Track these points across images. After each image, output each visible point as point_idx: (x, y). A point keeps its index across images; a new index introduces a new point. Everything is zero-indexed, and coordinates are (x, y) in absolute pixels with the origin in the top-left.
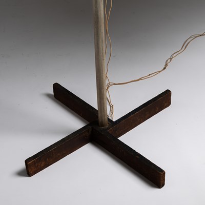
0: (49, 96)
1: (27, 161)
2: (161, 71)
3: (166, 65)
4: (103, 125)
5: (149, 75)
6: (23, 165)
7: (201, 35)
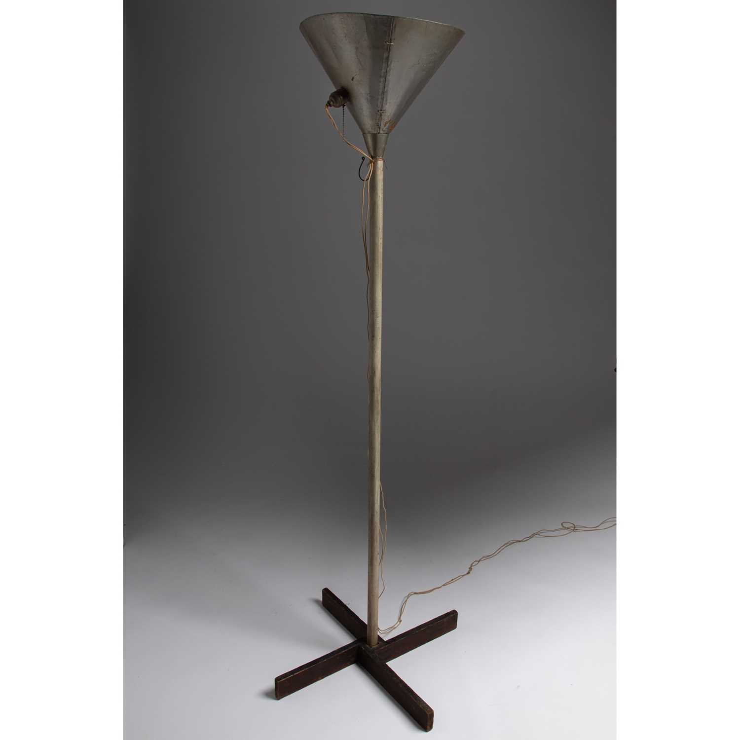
0: (317, 601)
1: (277, 680)
2: (465, 575)
3: (471, 569)
4: (370, 644)
5: (452, 580)
6: (271, 684)
7: (520, 541)
